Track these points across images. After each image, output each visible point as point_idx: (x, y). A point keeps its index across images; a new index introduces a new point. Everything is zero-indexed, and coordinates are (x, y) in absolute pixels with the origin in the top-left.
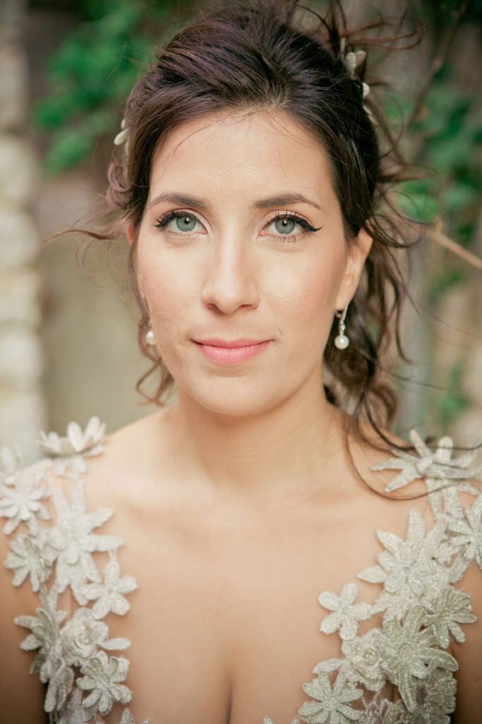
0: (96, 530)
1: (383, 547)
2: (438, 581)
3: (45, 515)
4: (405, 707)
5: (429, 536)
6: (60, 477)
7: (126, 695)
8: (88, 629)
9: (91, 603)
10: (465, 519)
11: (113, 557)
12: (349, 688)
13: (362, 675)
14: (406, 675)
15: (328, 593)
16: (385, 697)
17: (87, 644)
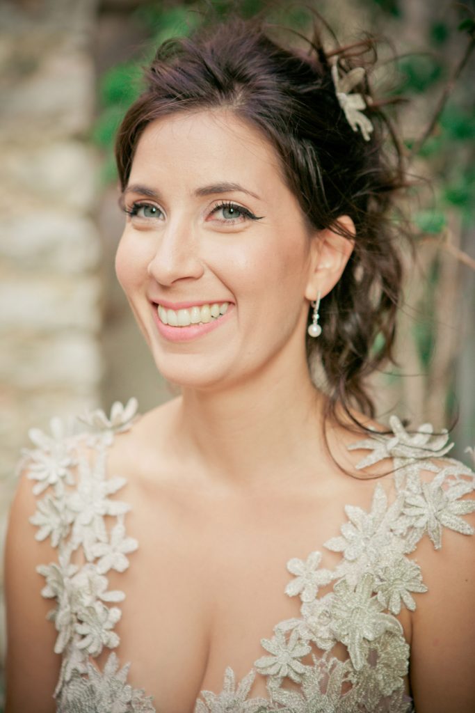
0: (110, 496)
1: (347, 519)
2: (392, 551)
3: (70, 480)
4: (352, 667)
5: (390, 510)
6: (90, 448)
7: (115, 641)
8: (90, 582)
9: (97, 560)
10: (423, 494)
11: (120, 521)
12: (302, 645)
13: (314, 634)
14: (357, 637)
15: (296, 559)
16: (335, 655)
17: (88, 595)
